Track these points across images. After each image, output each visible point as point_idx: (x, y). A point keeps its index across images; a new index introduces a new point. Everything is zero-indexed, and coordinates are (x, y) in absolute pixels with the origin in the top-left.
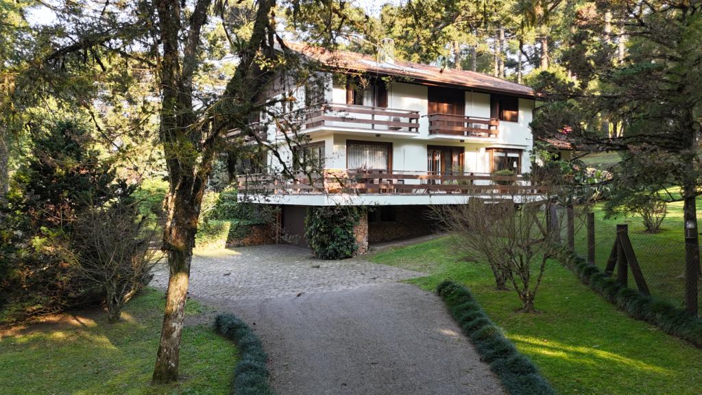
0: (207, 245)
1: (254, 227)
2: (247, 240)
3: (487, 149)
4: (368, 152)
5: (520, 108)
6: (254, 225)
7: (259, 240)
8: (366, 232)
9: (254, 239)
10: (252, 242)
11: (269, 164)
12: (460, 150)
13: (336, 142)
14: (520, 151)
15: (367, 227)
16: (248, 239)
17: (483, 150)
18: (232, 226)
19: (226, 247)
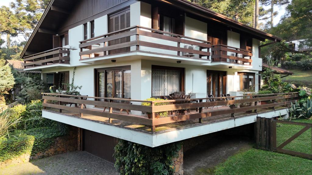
0: (10, 161)
1: (57, 139)
2: (51, 151)
3: (239, 73)
4: (166, 76)
5: (253, 45)
6: (58, 136)
7: (62, 149)
8: (182, 160)
9: (58, 149)
10: (55, 152)
11: (71, 83)
12: (224, 74)
13: (143, 67)
14: (253, 74)
15: (183, 156)
16: (52, 149)
17: (236, 73)
18: (36, 140)
19: (30, 161)
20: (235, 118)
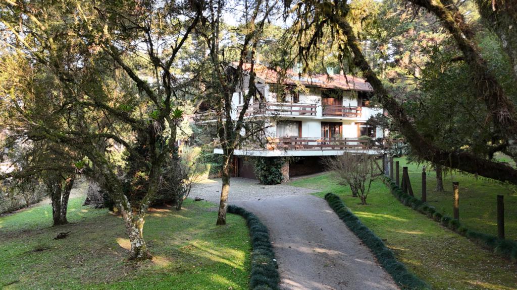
3: (356, 123)
12: (340, 124)
15: (289, 168)
17: (353, 124)
18: (211, 166)
19: (208, 178)
20: (323, 151)
